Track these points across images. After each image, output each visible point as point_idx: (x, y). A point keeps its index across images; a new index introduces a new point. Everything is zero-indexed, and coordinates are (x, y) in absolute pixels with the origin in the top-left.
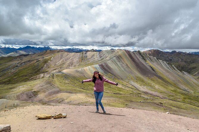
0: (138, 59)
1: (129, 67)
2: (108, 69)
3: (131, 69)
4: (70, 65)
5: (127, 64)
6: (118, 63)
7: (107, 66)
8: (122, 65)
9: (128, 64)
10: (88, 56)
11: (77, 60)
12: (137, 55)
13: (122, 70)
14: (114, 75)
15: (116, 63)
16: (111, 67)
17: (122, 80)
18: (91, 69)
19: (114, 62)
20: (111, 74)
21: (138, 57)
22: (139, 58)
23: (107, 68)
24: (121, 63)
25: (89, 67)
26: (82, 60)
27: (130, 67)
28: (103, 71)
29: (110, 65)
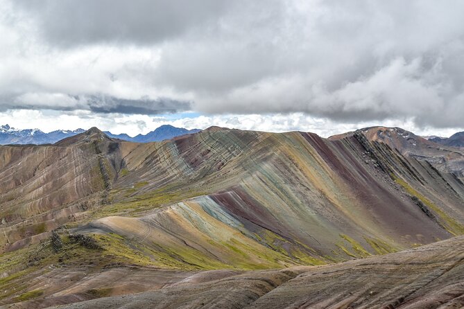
0: (362, 171)
1: (332, 204)
2: (253, 213)
3: (341, 212)
4: (55, 203)
5: (323, 194)
6: (288, 188)
7: (246, 199)
8: (304, 196)
9: (326, 190)
10: (127, 160)
11: (80, 178)
12: (352, 153)
13: (312, 218)
14: (288, 239)
15: (281, 189)
16: (266, 205)
17: (322, 256)
18: (193, 215)
19: (271, 184)
20: (274, 236)
21: (359, 160)
22: (363, 166)
23: (247, 210)
24: (299, 187)
25: (181, 204)
26: (105, 178)
27: (336, 202)
28: (238, 222)
29: (256, 196)
